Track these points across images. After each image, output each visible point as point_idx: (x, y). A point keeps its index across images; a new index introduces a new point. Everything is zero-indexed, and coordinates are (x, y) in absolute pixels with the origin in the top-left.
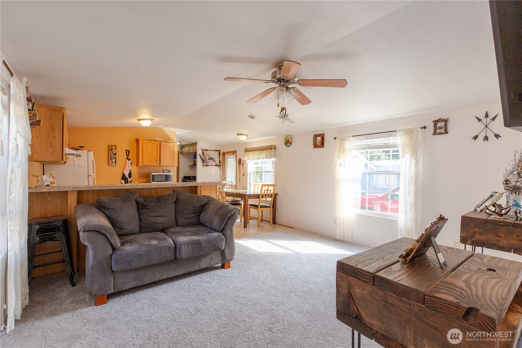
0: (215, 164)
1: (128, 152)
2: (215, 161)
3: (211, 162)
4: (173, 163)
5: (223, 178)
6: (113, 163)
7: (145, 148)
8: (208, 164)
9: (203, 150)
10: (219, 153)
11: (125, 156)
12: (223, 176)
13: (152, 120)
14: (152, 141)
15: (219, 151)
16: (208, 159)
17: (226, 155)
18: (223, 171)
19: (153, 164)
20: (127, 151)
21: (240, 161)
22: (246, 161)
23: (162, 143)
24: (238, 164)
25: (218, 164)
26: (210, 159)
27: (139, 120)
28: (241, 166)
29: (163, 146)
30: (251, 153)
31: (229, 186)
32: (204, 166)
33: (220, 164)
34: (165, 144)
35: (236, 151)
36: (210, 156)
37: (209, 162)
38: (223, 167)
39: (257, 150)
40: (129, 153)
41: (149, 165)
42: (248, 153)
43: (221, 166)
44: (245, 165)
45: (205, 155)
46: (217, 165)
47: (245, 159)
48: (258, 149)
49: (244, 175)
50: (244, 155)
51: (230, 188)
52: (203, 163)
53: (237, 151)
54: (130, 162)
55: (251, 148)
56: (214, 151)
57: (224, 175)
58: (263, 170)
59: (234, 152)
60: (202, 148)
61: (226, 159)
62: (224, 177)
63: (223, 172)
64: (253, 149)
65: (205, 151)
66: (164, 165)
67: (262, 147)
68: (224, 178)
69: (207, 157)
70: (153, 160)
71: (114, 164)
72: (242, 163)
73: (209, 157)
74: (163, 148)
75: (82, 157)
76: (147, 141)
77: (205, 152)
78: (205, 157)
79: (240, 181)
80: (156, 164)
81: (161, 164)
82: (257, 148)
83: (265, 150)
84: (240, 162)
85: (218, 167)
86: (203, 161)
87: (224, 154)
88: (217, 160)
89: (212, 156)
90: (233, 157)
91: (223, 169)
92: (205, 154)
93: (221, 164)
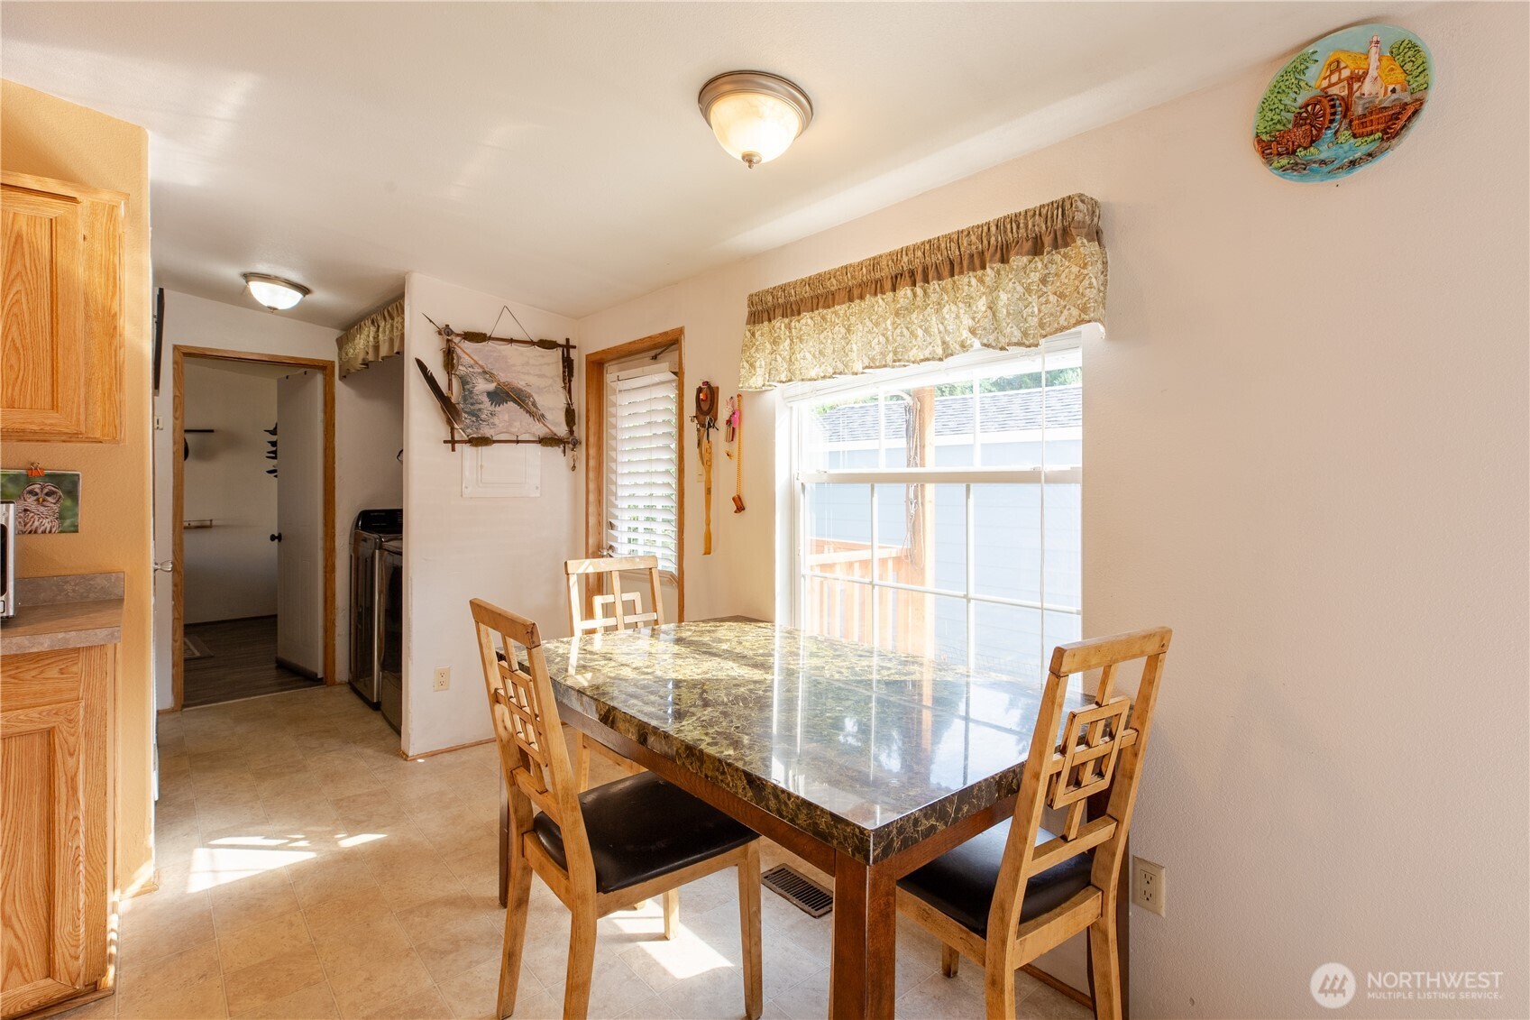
0: (539, 430)
2: (535, 414)
3: (507, 418)
4: (54, 408)
5: (592, 520)
8: (487, 431)
9: (446, 331)
10: (568, 364)
12: (592, 509)
15: (568, 346)
16: (485, 399)
17: (611, 375)
18: (591, 475)
21: (707, 400)
22: (760, 392)
24: (691, 428)
25: (562, 430)
26: (502, 395)
28: (719, 435)
30: (807, 320)
31: (628, 597)
32: (453, 442)
33: (571, 432)
35: (681, 331)
36: (503, 377)
37: (496, 420)
38: (592, 452)
39: (877, 287)
42: (779, 323)
43: (576, 443)
44: (747, 429)
45: (462, 370)
46: (549, 441)
47: (757, 381)
48: (886, 272)
49: (740, 508)
50: (745, 348)
51: (639, 608)
52: (449, 423)
53: (686, 332)
55: (809, 282)
56: (532, 343)
57: (599, 502)
58: (931, 466)
59: (665, 346)
60: (441, 323)
61: (610, 397)
62: (600, 514)
63: (592, 486)
64: (833, 285)
65: (468, 346)
67: (932, 245)
68: (600, 523)
69: (482, 386)
72: (724, 413)
73: (491, 387)
77: (466, 350)
78: (464, 382)
79: (708, 552)
82: (875, 263)
83: (977, 262)
84: (705, 407)
85: (558, 450)
86: (448, 409)
87: (598, 365)
88: (552, 403)
89: (520, 382)
90: (657, 378)
91: (592, 463)
92: (466, 359)
93: (580, 431)
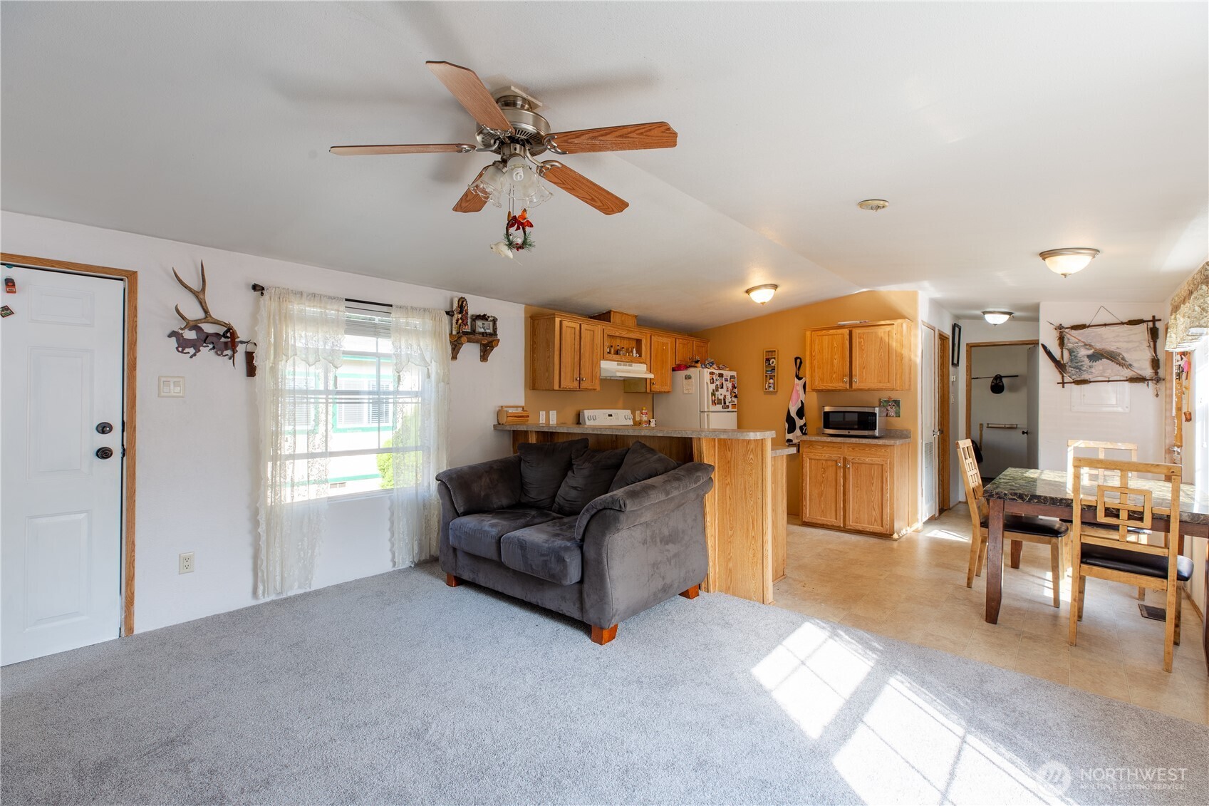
0: (1128, 373)
1: (798, 361)
2: (1124, 364)
3: (1102, 368)
4: (889, 382)
6: (770, 387)
7: (816, 350)
8: (1086, 376)
9: (1060, 327)
10: (1154, 331)
11: (793, 370)
13: (775, 287)
14: (831, 331)
15: (1154, 321)
16: (1086, 360)
19: (834, 385)
20: (796, 359)
23: (856, 332)
25: (1148, 373)
26: (1096, 356)
27: (748, 292)
29: (860, 338)
32: (1063, 383)
33: (1156, 374)
34: (864, 333)
36: (1100, 345)
37: (1093, 370)
38: (1174, 384)
40: (801, 363)
41: (824, 388)
43: (1159, 380)
45: (1070, 346)
46: (1136, 379)
52: (1061, 373)
54: (801, 382)
56: (1123, 323)
60: (1057, 323)
65: (1074, 332)
66: (862, 386)
69: (1083, 352)
70: (834, 376)
71: (771, 389)
73: (1090, 352)
74: (860, 343)
75: (693, 380)
76: (820, 333)
77: (1074, 335)
78: (1071, 352)
80: (840, 385)
81: (855, 386)
85: (1145, 384)
86: (1060, 366)
88: (1139, 357)
89: (1112, 347)
91: (1173, 390)
92: (1073, 339)
93: (1164, 373)
